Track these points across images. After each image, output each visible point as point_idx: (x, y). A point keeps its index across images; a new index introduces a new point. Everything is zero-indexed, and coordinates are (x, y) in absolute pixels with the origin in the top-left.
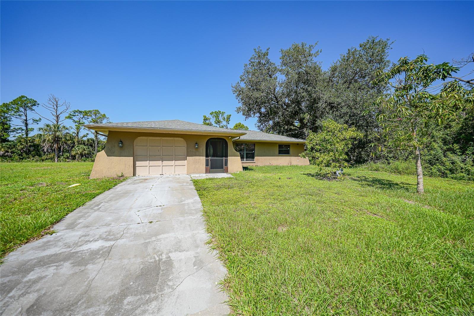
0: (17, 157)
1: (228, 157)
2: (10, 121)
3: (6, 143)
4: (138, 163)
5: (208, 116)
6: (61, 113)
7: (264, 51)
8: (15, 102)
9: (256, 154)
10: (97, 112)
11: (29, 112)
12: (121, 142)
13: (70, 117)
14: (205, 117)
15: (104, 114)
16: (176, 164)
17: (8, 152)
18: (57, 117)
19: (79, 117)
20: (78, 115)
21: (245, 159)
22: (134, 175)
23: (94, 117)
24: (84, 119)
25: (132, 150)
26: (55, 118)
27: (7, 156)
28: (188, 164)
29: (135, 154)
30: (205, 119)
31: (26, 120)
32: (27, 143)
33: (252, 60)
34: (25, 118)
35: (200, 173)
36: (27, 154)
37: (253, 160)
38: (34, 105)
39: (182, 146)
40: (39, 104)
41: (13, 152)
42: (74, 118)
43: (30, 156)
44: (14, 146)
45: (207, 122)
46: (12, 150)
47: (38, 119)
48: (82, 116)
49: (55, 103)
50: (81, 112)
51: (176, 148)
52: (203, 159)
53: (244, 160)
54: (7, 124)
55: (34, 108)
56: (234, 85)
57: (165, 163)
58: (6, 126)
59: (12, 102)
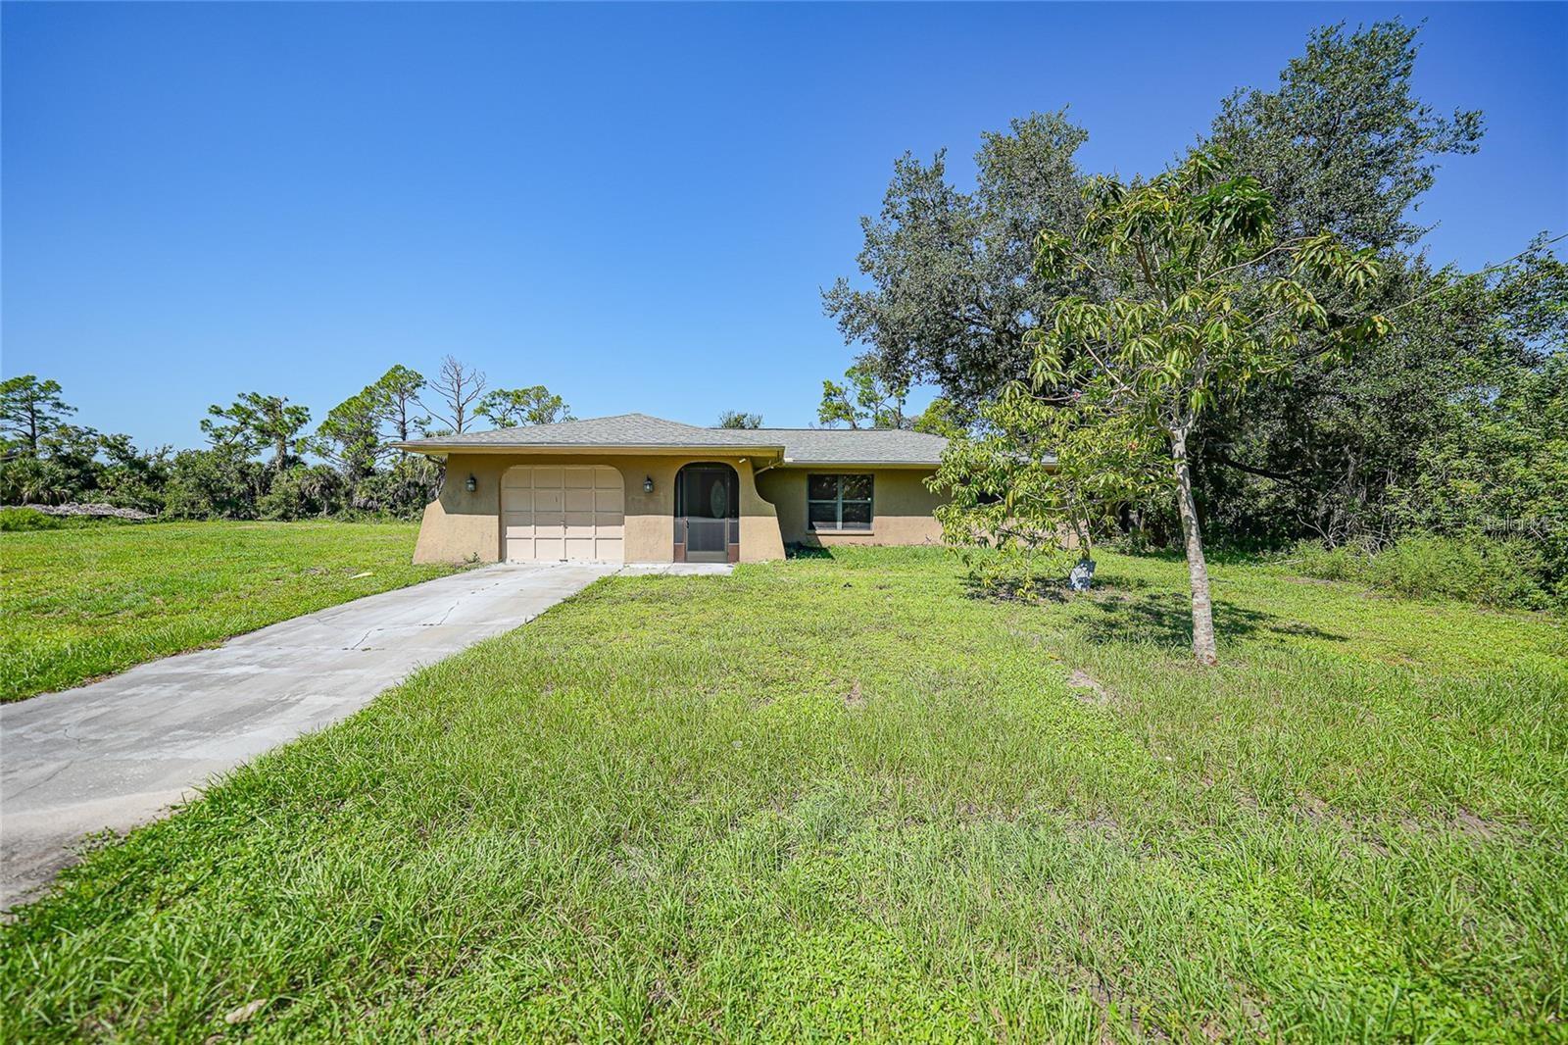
0: (387, 511)
1: (741, 518)
2: (376, 426)
3: (370, 478)
4: (511, 531)
5: (840, 381)
6: (467, 400)
7: (927, 165)
8: (384, 383)
9: (875, 508)
10: (540, 393)
11: (409, 405)
12: (473, 479)
13: (482, 411)
14: (828, 385)
15: (558, 397)
16: (599, 535)
17: (372, 498)
18: (460, 411)
19: (503, 408)
20: (500, 404)
21: (839, 524)
22: (502, 558)
23: (534, 405)
24: (513, 411)
25: (497, 498)
26: (456, 415)
27: (371, 508)
28: (628, 534)
29: (503, 510)
30: (831, 392)
31: (403, 423)
32: (404, 478)
33: (892, 199)
34: (401, 420)
35: (656, 560)
36: (405, 504)
37: (869, 528)
38: (418, 385)
39: (611, 486)
40: (425, 383)
41: (379, 500)
42: (494, 412)
43: (410, 508)
44: (383, 485)
45: (837, 401)
46: (379, 494)
47: (425, 418)
48: (509, 406)
49: (455, 377)
50: (507, 395)
51: (598, 491)
52: (668, 521)
53: (836, 527)
54: (371, 435)
55: (418, 391)
56: (828, 289)
57: (573, 531)
58: (370, 440)
59: (378, 384)
